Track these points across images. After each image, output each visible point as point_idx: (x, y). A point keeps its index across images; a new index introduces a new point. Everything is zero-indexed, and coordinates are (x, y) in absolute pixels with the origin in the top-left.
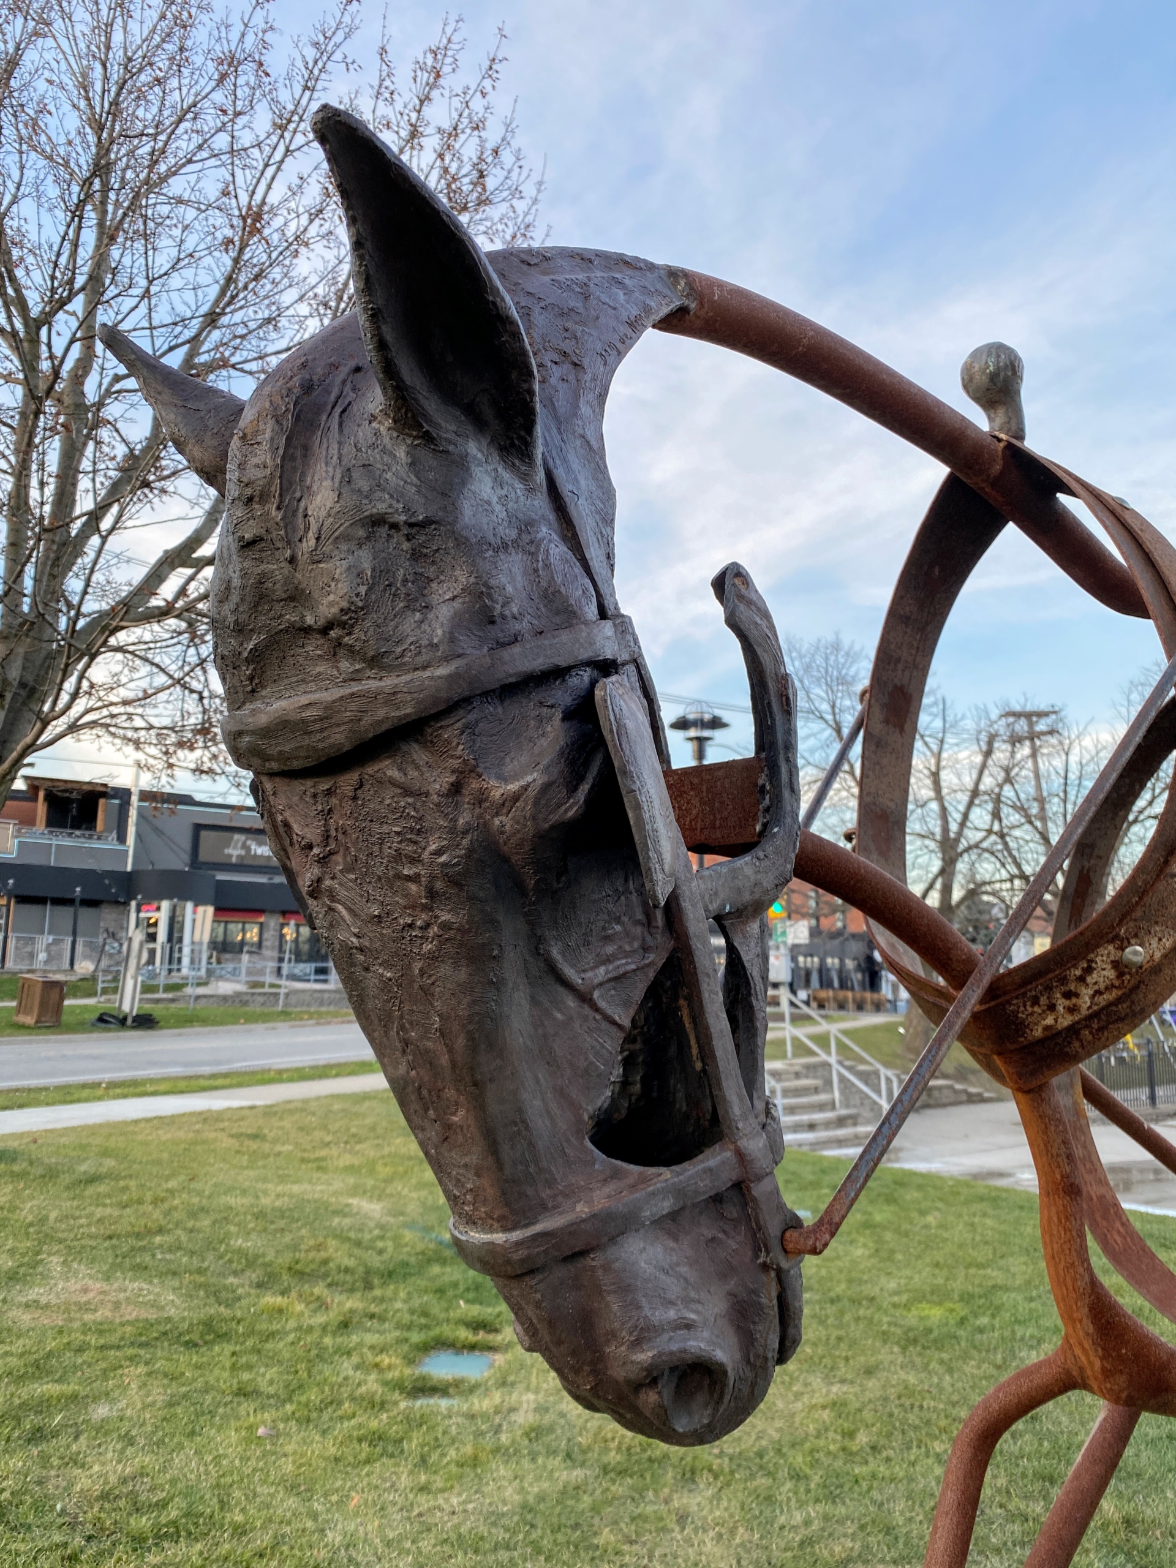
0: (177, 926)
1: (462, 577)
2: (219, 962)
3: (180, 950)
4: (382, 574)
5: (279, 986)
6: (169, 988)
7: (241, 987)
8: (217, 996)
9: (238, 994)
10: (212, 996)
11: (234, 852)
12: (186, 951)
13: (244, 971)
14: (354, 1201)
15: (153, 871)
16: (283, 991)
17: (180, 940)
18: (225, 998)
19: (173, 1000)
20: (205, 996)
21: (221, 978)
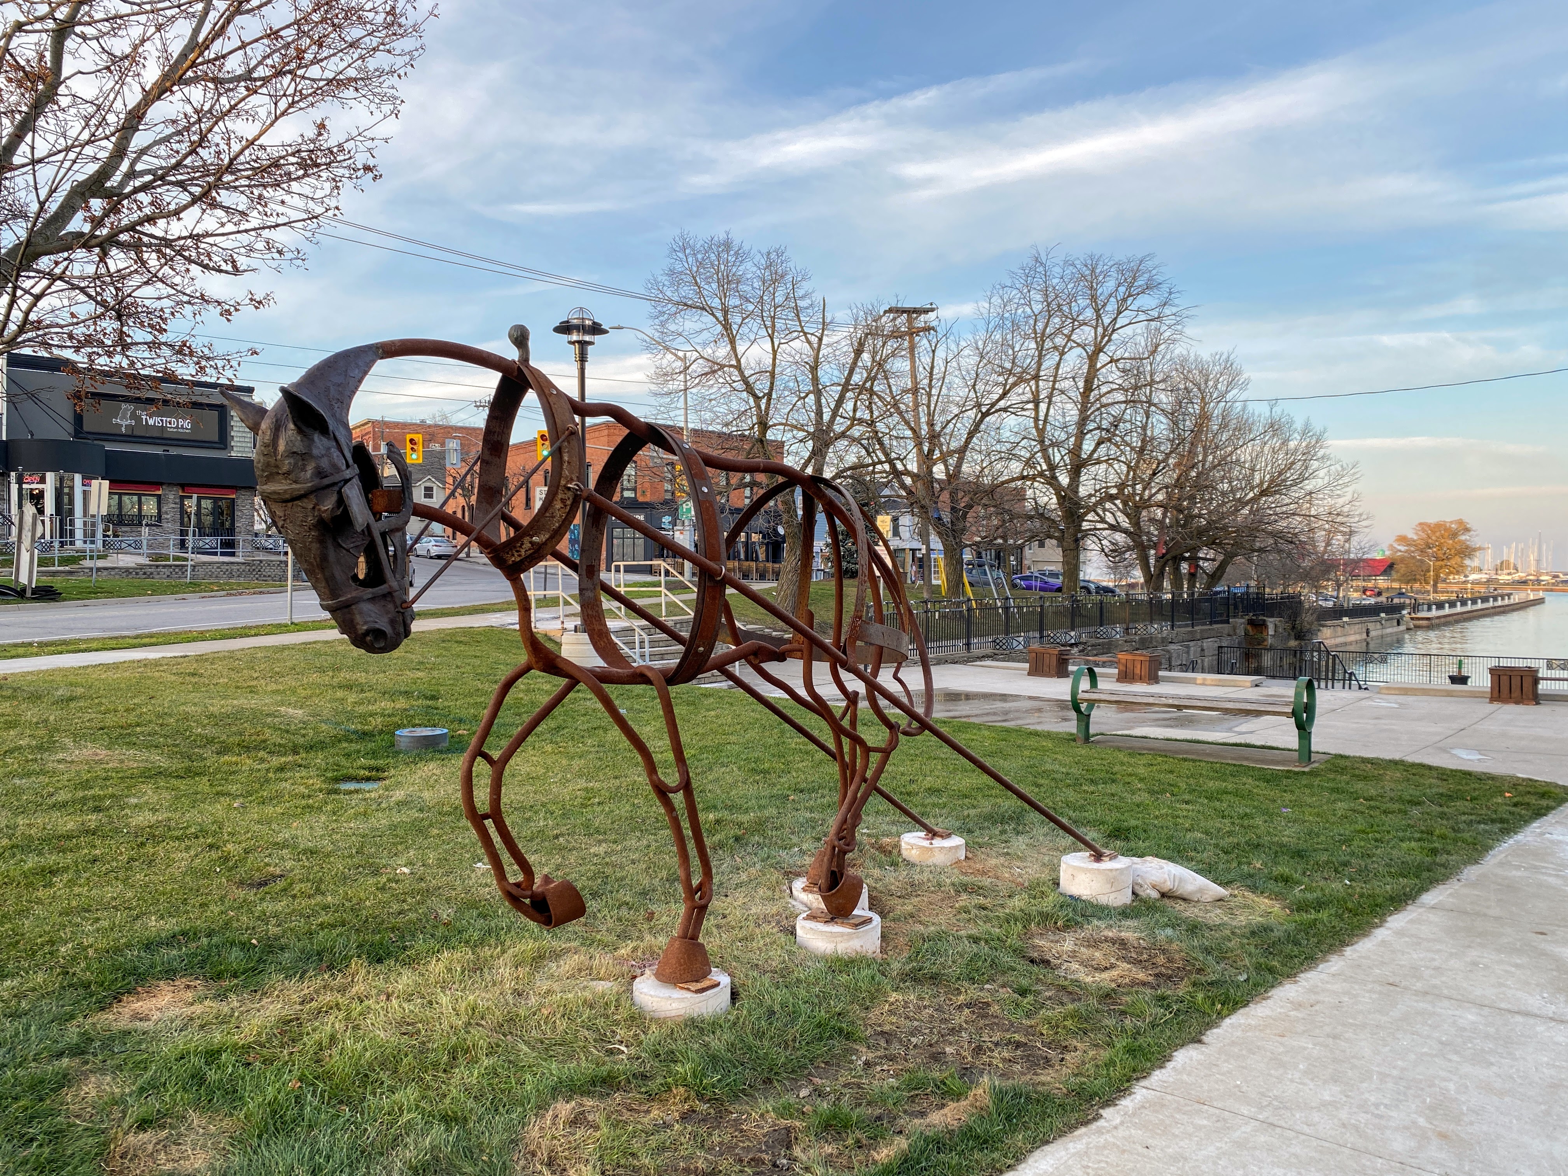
0: (66, 499)
1: (313, 465)
2: (116, 535)
3: (72, 523)
4: (296, 464)
5: (186, 559)
6: (64, 561)
7: (143, 560)
8: (120, 568)
9: (141, 567)
10: (113, 568)
11: (123, 422)
12: (79, 523)
13: (145, 543)
14: (283, 709)
15: (33, 440)
16: (190, 563)
17: (71, 512)
18: (127, 571)
19: (70, 573)
20: (106, 569)
21: (120, 550)
